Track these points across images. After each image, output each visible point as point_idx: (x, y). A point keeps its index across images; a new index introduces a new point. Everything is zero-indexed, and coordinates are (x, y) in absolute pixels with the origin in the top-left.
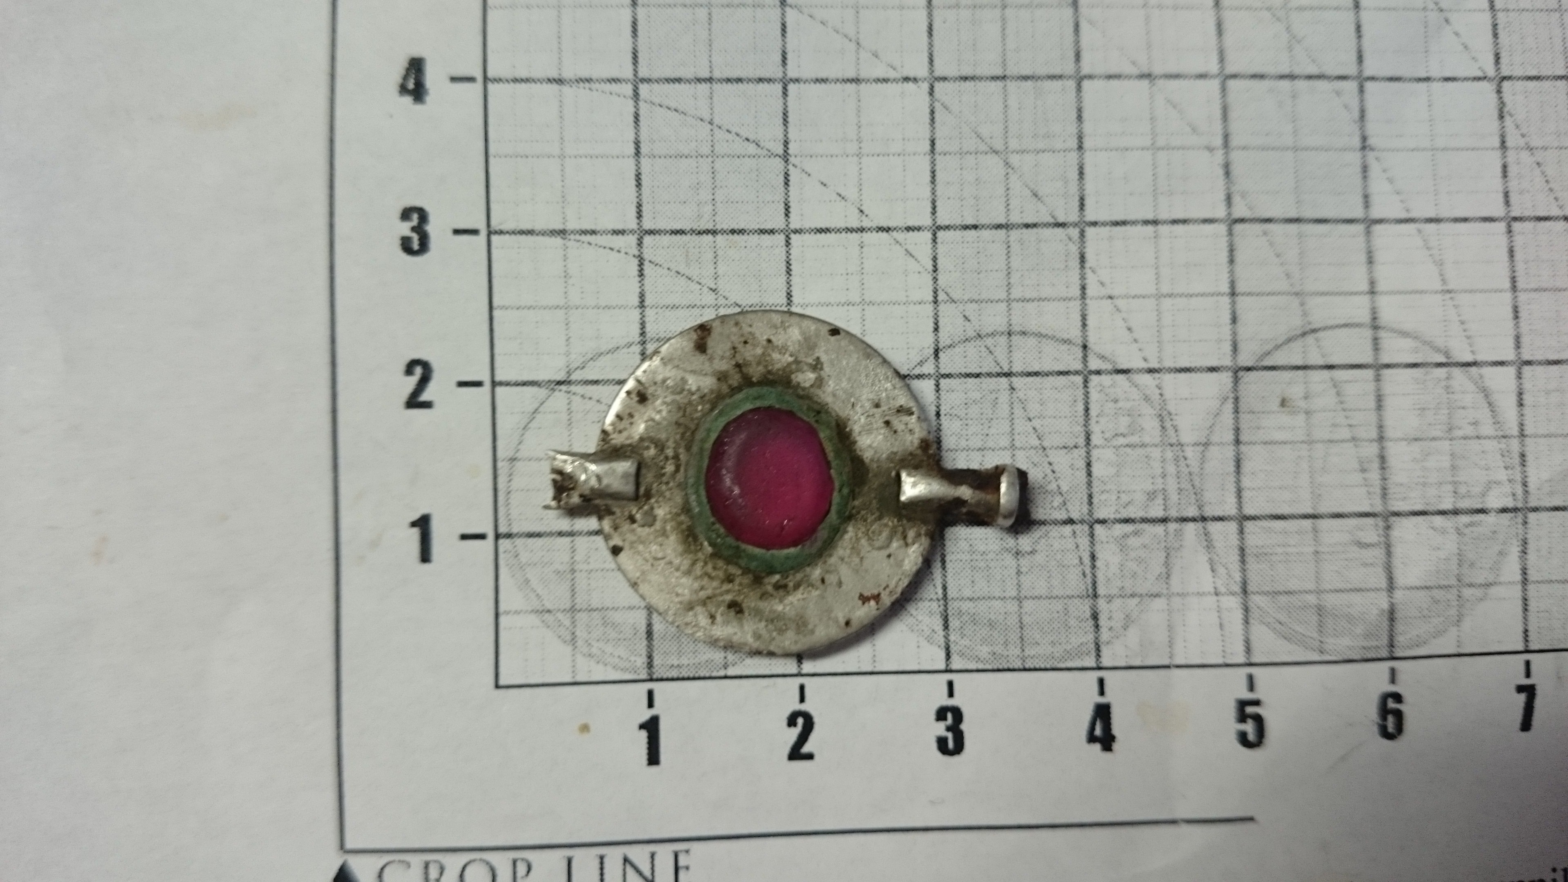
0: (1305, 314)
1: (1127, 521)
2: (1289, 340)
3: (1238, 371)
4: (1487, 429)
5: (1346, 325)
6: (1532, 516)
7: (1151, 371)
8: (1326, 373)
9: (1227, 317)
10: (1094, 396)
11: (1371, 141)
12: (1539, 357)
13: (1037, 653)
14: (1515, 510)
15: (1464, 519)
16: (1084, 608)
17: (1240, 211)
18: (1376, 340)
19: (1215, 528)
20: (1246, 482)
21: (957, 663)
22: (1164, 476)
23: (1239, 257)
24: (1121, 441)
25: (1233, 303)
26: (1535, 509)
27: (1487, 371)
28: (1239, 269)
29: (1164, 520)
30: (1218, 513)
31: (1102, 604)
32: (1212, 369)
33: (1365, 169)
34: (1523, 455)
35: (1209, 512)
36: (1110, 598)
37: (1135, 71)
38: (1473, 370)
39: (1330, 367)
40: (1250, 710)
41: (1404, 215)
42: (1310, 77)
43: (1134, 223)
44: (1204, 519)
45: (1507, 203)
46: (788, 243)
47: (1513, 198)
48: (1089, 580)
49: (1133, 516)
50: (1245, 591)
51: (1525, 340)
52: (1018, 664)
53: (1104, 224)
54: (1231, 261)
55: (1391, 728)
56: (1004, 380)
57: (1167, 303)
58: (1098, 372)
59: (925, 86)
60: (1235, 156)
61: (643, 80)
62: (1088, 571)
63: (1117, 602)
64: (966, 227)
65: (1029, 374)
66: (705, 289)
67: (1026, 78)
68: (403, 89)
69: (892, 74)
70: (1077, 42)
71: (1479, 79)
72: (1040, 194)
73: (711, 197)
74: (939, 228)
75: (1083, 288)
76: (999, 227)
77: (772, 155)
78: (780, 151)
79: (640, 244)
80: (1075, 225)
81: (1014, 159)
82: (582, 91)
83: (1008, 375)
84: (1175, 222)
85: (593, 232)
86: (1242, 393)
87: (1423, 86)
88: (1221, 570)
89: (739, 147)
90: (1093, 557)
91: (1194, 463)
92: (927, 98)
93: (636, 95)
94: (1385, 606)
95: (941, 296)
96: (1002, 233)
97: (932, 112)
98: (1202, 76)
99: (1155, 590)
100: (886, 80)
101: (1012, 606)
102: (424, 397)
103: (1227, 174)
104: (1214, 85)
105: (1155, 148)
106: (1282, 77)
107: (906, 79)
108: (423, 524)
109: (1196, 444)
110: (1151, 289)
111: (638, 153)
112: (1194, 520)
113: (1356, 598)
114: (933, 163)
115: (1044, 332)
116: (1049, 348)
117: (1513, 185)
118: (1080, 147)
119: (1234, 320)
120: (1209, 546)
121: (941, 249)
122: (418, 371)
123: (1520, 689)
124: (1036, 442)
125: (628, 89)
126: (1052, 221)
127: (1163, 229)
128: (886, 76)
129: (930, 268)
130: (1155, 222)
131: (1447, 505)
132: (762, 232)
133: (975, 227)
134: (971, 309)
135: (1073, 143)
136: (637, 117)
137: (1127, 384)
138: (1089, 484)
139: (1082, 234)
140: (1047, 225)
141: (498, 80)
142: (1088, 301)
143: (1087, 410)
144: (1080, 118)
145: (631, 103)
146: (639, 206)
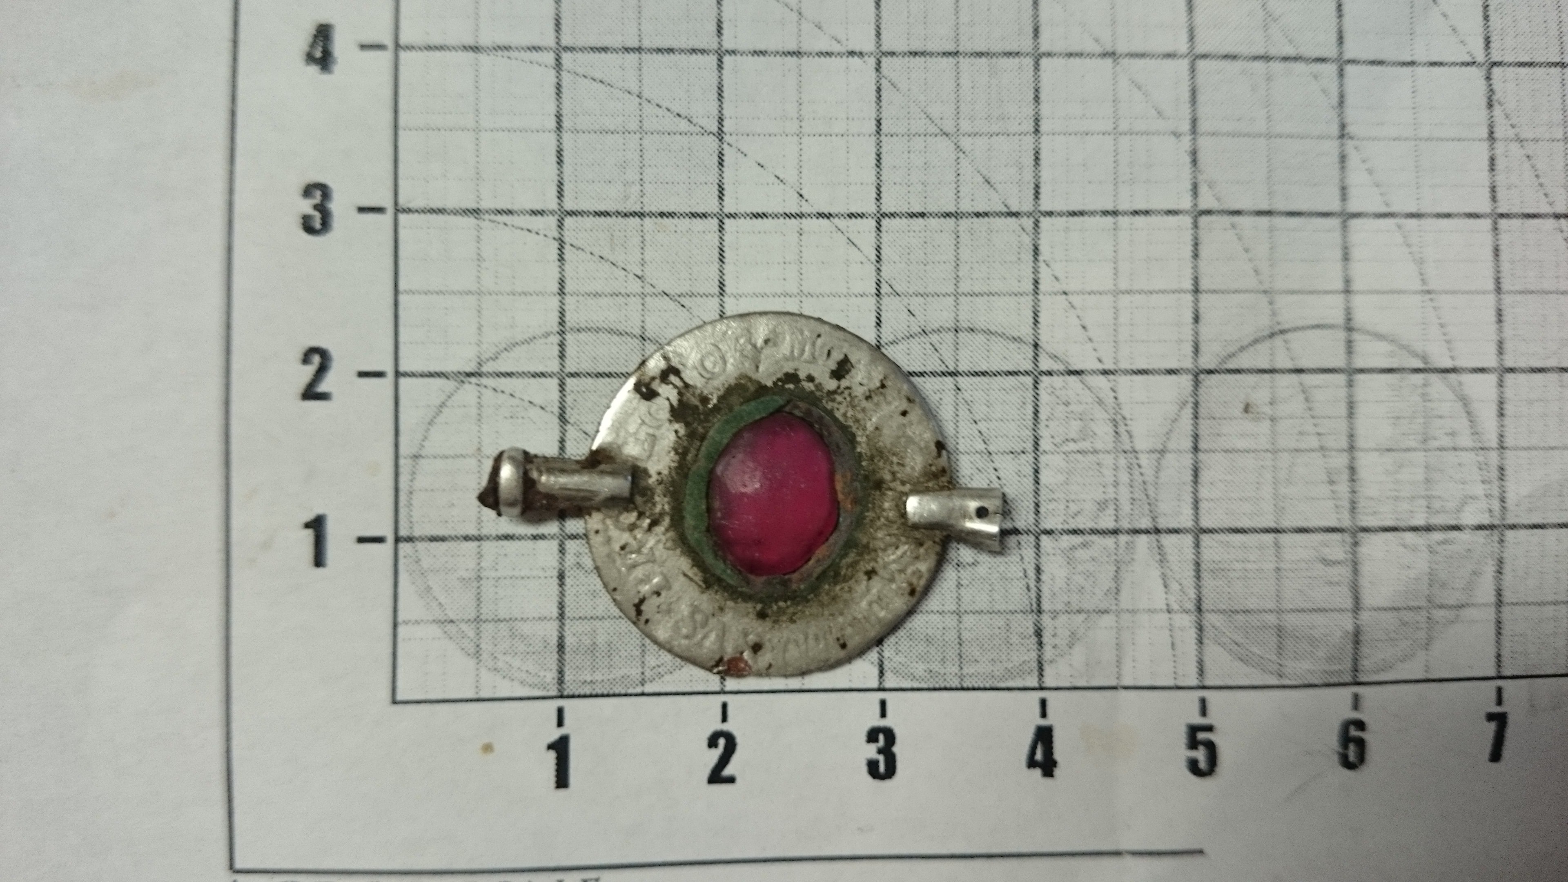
0: (1274, 314)
1: (1075, 532)
2: (1256, 341)
3: (1198, 375)
4: (1465, 440)
5: (1318, 327)
6: (1510, 534)
7: (1105, 372)
8: (1294, 378)
9: (1189, 316)
10: (1044, 397)
11: (1350, 129)
12: (1522, 363)
13: (975, 672)
14: (1491, 527)
15: (1437, 536)
16: (1027, 624)
17: (1206, 201)
18: (1349, 344)
19: (1168, 540)
20: (1204, 493)
21: (890, 681)
22: (1116, 484)
23: (1204, 252)
24: (1072, 446)
25: (1196, 301)
26: (1513, 527)
27: (1466, 378)
28: (1202, 264)
29: (1115, 532)
30: (1173, 525)
31: (1046, 619)
32: (1171, 372)
33: (1343, 158)
34: (1501, 469)
35: (1162, 524)
36: (1055, 614)
37: (1098, 49)
38: (1452, 377)
39: (1299, 371)
40: (1202, 736)
41: (1384, 209)
42: (1285, 59)
43: (1092, 213)
44: (1157, 531)
45: (1494, 199)
46: (721, 229)
47: (1501, 194)
48: (1033, 594)
49: (1081, 527)
50: (1199, 609)
51: (1508, 346)
52: (955, 683)
53: (1060, 214)
54: (1196, 256)
55: (1352, 757)
56: (949, 380)
57: (1125, 300)
58: (1049, 373)
59: (872, 61)
60: (1204, 143)
61: (567, 49)
62: (1032, 584)
63: (1063, 619)
64: (912, 215)
65: (976, 374)
66: (631, 276)
67: (980, 54)
68: (310, 58)
69: (836, 48)
70: (1036, 17)
71: (1467, 64)
72: (992, 181)
73: (638, 177)
74: (884, 215)
75: (1036, 282)
76: (948, 215)
77: (705, 132)
78: (715, 129)
79: (561, 226)
80: (1029, 215)
81: (966, 143)
82: (499, 60)
83: (954, 374)
84: (1136, 213)
85: (510, 212)
86: (1202, 399)
87: (1407, 70)
88: (1175, 586)
89: (669, 122)
90: (1038, 570)
91: (1149, 472)
92: (874, 74)
93: (558, 64)
94: (1350, 627)
95: (885, 289)
96: (951, 221)
97: (879, 90)
98: (1170, 56)
99: (1103, 606)
100: (829, 54)
101: (951, 621)
102: (322, 388)
103: (1194, 162)
104: (1183, 65)
105: (1116, 132)
106: (1256, 58)
107: (852, 53)
108: (317, 525)
109: (1152, 451)
110: (1110, 286)
111: (559, 127)
112: (1147, 532)
113: (1319, 619)
114: (879, 144)
115: (993, 328)
116: (998, 346)
117: (1501, 179)
118: (1037, 131)
119: (1197, 319)
120: (1163, 560)
121: (885, 237)
122: (316, 359)
123: (1491, 717)
124: (981, 446)
125: (549, 58)
126: (1005, 209)
127: (1123, 221)
128: (829, 49)
129: (874, 258)
130: (1115, 213)
131: (1420, 521)
132: (694, 215)
133: (922, 215)
134: (916, 303)
135: (1029, 126)
136: (559, 88)
137: (1079, 386)
138: (1037, 492)
139: (1036, 224)
140: (999, 214)
141: (410, 48)
142: (1041, 297)
143: (1036, 412)
144: (1037, 99)
145: (553, 73)
146: (560, 185)
